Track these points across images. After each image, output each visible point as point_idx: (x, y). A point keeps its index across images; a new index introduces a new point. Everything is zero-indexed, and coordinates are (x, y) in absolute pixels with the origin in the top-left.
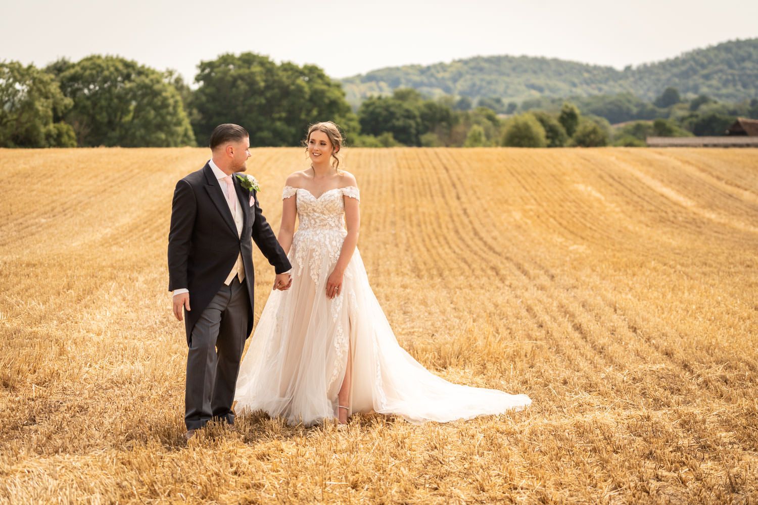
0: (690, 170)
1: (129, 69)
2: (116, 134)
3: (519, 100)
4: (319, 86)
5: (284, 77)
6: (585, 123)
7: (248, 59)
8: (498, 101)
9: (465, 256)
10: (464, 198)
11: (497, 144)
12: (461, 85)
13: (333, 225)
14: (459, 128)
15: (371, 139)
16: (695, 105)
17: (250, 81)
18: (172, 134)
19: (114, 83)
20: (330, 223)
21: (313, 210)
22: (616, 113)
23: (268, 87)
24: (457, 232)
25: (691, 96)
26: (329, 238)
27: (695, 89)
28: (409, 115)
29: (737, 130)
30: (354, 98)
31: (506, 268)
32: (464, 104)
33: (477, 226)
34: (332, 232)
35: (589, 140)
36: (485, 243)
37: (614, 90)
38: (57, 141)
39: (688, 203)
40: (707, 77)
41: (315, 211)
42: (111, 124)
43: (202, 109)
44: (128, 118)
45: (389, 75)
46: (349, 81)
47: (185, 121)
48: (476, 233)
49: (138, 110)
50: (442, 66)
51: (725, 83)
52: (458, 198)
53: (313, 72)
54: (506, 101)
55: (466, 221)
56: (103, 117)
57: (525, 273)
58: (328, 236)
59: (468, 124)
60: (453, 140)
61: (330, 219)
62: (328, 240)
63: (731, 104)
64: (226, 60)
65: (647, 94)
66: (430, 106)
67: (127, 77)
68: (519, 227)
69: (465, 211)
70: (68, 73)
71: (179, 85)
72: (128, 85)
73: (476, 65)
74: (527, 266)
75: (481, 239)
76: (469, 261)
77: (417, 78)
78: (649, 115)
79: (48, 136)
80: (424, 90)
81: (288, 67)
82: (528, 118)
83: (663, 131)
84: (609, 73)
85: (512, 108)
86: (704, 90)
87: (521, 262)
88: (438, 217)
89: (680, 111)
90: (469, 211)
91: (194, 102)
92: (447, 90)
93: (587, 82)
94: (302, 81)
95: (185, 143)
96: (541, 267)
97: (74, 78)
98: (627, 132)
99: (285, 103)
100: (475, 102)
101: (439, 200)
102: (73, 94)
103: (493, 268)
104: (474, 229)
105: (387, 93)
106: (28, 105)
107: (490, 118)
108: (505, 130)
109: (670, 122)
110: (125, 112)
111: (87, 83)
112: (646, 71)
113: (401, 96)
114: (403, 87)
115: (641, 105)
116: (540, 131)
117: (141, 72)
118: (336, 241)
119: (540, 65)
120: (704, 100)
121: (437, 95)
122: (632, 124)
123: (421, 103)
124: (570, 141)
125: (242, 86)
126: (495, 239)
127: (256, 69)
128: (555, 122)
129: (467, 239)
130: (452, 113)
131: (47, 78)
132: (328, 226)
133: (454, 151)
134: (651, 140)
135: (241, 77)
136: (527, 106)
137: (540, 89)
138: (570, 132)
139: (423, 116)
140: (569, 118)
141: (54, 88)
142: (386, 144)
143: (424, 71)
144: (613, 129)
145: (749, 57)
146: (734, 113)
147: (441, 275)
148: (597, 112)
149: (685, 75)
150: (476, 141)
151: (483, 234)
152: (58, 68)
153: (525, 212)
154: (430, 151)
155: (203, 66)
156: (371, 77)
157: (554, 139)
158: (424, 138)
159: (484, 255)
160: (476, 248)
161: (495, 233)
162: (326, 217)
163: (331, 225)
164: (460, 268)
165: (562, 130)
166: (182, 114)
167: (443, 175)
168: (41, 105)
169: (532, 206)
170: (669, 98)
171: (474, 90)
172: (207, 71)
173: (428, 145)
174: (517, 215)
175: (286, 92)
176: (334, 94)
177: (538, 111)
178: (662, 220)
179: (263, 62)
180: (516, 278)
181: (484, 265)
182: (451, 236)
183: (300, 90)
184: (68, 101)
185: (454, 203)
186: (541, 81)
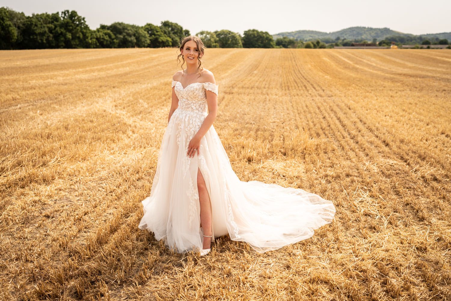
0: (350, 54)
1: (230, 32)
2: (227, 45)
3: (308, 39)
4: (268, 36)
5: (261, 34)
6: (321, 44)
7: (254, 30)
8: (304, 39)
9: (296, 80)
10: (296, 61)
11: (303, 48)
12: (296, 36)
13: (194, 108)
14: (296, 45)
15: (278, 47)
16: (343, 40)
17: (254, 35)
18: (238, 45)
19: (227, 35)
20: (193, 106)
21: (182, 96)
22: (327, 42)
23: (258, 36)
24: (294, 71)
25: (342, 38)
26: (189, 117)
27: (343, 37)
28: (286, 42)
29: (353, 45)
30: (275, 39)
31: (309, 87)
32: (297, 40)
33: (300, 69)
34: (192, 113)
35: (323, 47)
36: (302, 75)
37: (327, 37)
38: (215, 47)
39: (351, 63)
40: (346, 34)
41: (183, 98)
42: (226, 43)
43: (244, 40)
44: (229, 42)
45: (282, 34)
46: (274, 35)
47: (241, 43)
48: (299, 71)
49: (232, 41)
50: (293, 32)
51: (349, 36)
52: (295, 61)
53: (267, 33)
54: (305, 39)
55: (297, 67)
56: (224, 42)
57: (315, 88)
58: (188, 115)
59: (297, 44)
60: (294, 47)
61: (192, 104)
62: (187, 118)
63: (350, 40)
64: (249, 31)
65: (333, 38)
66: (290, 40)
67: (229, 34)
68: (310, 69)
69: (296, 65)
70: (218, 33)
71: (240, 36)
72: (230, 35)
73: (299, 32)
74: (315, 85)
75: (300, 73)
76: (297, 82)
77: (287, 34)
78: (334, 42)
79: (214, 46)
80: (289, 37)
81: (262, 32)
82: (310, 43)
83: (337, 45)
84: (326, 34)
85: (306, 41)
86: (345, 37)
87: (313, 83)
88: (289, 66)
89: (340, 41)
90: (298, 65)
91: (243, 39)
92: (294, 37)
93: (322, 35)
94: (264, 35)
95: (241, 47)
96: (320, 87)
97: (219, 34)
98: (329, 46)
99: (261, 39)
100: (299, 39)
101: (290, 62)
102: (219, 37)
103: (305, 86)
104: (299, 70)
105: (281, 37)
106: (210, 40)
107: (302, 43)
108: (305, 45)
109: (338, 43)
110: (229, 41)
111: (222, 35)
112: (333, 33)
113: (284, 38)
114: (285, 36)
115: (332, 40)
116: (312, 45)
117: (232, 33)
118: (192, 120)
119: (312, 32)
120: (345, 39)
121: (291, 38)
122: (330, 44)
123: (288, 39)
124: (318, 47)
125: (252, 36)
126: (304, 73)
127: (255, 32)
128: (315, 43)
129: (297, 73)
130: (295, 41)
131: (213, 34)
132: (190, 109)
133: (294, 49)
134: (335, 47)
135: (252, 34)
136: (309, 40)
137: (312, 37)
138: (318, 45)
139: (289, 42)
140: (318, 43)
141: (215, 36)
142: (281, 48)
143: (289, 33)
144: (327, 45)
145: (354, 30)
146: (351, 42)
147: (288, 89)
148: (323, 41)
149: (341, 34)
150: (299, 47)
151: (301, 72)
152: (216, 32)
153: (311, 65)
154: (289, 49)
155: (245, 32)
156: (279, 34)
157: (315, 47)
158: (289, 46)
159: (302, 80)
160: (299, 77)
161: (304, 71)
162: (190, 102)
163: (192, 108)
164: (295, 86)
165: (316, 45)
166: (240, 41)
167: (291, 55)
168: (212, 40)
169: (313, 64)
170: (338, 39)
171: (299, 37)
172: (246, 33)
173: (289, 48)
174: (309, 66)
175: (261, 37)
176: (270, 37)
177: (312, 41)
178: (346, 68)
179: (257, 31)
180: (312, 91)
181: (302, 85)
182: (293, 72)
183: (264, 37)
184: (218, 39)
185: (294, 62)
186: (312, 35)
